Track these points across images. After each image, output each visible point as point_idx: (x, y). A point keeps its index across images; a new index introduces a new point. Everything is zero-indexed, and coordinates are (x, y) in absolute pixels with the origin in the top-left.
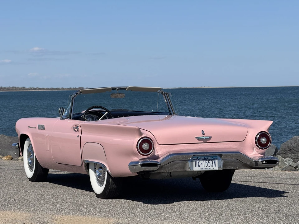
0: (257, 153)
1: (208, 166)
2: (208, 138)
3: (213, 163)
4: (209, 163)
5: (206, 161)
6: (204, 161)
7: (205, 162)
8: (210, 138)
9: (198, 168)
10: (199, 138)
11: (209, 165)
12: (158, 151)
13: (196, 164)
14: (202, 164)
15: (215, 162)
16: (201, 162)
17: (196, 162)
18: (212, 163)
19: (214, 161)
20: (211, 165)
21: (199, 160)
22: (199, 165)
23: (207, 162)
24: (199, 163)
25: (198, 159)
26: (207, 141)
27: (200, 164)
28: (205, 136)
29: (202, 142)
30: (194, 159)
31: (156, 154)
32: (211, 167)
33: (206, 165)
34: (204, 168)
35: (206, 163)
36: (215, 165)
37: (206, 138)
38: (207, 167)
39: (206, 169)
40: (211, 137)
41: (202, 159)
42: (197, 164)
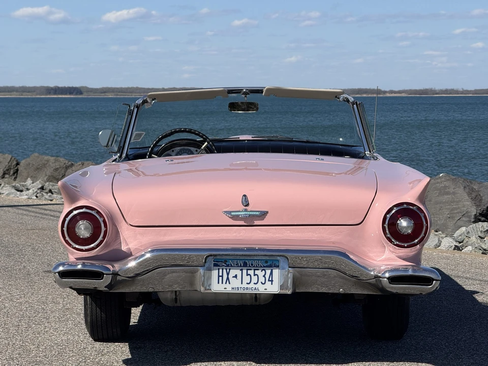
0: (393, 256)
1: (252, 283)
2: (257, 213)
3: (267, 276)
4: (255, 275)
5: (247, 270)
6: (242, 270)
7: (245, 271)
8: (264, 214)
9: (224, 285)
10: (233, 214)
11: (255, 279)
12: (128, 240)
13: (219, 276)
14: (236, 276)
16: (233, 272)
17: (221, 270)
18: (264, 276)
19: (268, 272)
20: (262, 279)
21: (228, 268)
22: (228, 278)
23: (251, 272)
24: (228, 274)
25: (228, 266)
26: (256, 223)
27: (230, 277)
28: (249, 208)
29: (242, 223)
30: (215, 265)
31: (124, 248)
32: (259, 286)
33: (246, 279)
34: (240, 285)
35: (247, 275)
36: (272, 281)
37: (250, 215)
38: (249, 286)
39: (247, 288)
40: (267, 212)
41: (237, 266)
42: (222, 276)
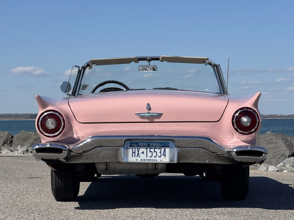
0: (238, 140)
1: (153, 156)
2: (156, 114)
3: (162, 152)
4: (155, 152)
5: (150, 149)
6: (147, 149)
8: (160, 115)
9: (136, 158)
10: (141, 115)
11: (154, 154)
12: (78, 132)
13: (133, 152)
14: (143, 153)
15: (165, 151)
16: (141, 150)
17: (134, 149)
18: (160, 152)
19: (163, 150)
20: (159, 154)
22: (138, 154)
23: (152, 150)
24: (138, 151)
25: (138, 146)
26: (156, 120)
27: (140, 153)
28: (151, 111)
29: (147, 120)
30: (131, 146)
31: (75, 136)
32: (157, 158)
33: (150, 154)
34: (145, 158)
35: (150, 152)
36: (165, 155)
37: (151, 115)
38: (151, 158)
39: (150, 160)
40: (162, 114)
41: (144, 146)
42: (135, 153)
